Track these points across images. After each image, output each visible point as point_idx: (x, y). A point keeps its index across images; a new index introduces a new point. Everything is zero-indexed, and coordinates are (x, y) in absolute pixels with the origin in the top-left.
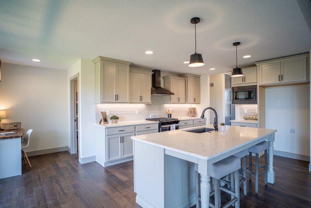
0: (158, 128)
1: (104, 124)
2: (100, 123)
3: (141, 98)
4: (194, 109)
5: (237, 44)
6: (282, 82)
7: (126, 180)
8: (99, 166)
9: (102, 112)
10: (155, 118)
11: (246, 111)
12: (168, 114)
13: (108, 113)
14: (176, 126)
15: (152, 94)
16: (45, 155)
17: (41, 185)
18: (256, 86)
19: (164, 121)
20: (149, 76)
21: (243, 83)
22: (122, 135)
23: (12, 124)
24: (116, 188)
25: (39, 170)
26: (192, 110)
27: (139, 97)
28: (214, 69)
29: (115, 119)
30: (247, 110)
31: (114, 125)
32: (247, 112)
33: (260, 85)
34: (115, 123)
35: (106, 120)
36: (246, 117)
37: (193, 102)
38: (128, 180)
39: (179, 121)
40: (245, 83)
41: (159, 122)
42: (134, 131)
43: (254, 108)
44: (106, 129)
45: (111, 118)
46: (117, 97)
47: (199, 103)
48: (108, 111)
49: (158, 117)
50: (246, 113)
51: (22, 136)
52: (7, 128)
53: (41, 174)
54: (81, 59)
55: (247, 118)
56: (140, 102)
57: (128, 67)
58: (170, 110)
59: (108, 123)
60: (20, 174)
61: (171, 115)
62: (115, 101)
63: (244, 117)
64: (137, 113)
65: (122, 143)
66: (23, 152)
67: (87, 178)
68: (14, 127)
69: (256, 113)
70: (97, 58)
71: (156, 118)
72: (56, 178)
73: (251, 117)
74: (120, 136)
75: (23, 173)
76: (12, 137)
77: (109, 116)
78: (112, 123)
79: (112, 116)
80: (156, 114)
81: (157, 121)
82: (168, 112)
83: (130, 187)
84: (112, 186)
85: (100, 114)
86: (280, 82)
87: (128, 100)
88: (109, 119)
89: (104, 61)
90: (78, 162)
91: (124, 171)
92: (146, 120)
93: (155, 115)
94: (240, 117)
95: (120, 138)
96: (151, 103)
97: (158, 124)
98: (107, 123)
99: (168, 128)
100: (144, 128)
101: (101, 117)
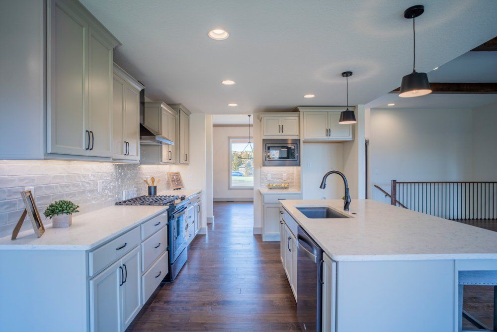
1: (40, 235)
3: (128, 148)
4: (177, 174)
5: (347, 74)
6: (330, 137)
11: (269, 177)
12: (150, 187)
18: (299, 140)
20: (136, 94)
21: (280, 134)
22: (123, 261)
26: (175, 177)
27: (124, 144)
28: (236, 105)
30: (272, 175)
32: (271, 178)
33: (304, 140)
40: (283, 134)
41: (168, 207)
44: (90, 255)
57: (111, 54)
61: (155, 188)
63: (269, 185)
65: (123, 285)
69: (284, 179)
74: (118, 264)
86: (327, 137)
95: (118, 271)
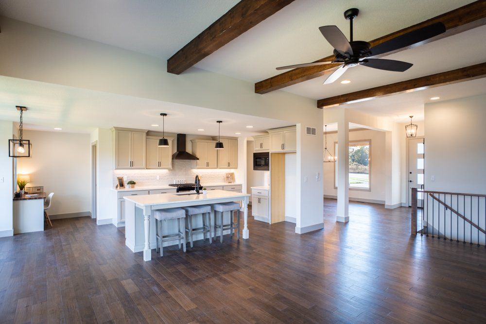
2: (116, 187)
3: (160, 164)
4: (232, 175)
6: (284, 150)
8: (113, 227)
9: (118, 178)
10: (179, 183)
15: (173, 159)
16: (66, 219)
17: (59, 236)
18: (268, 153)
19: (183, 187)
21: (261, 149)
23: (35, 187)
25: (59, 228)
26: (229, 176)
27: (157, 163)
29: (132, 184)
34: (132, 188)
35: (122, 185)
37: (227, 167)
41: (176, 188)
44: (119, 193)
45: (128, 184)
46: (132, 164)
47: (237, 168)
48: (125, 177)
49: (184, 183)
51: (44, 198)
52: (31, 191)
53: (60, 231)
54: (98, 129)
56: (158, 167)
57: (145, 135)
59: (125, 187)
60: (43, 230)
62: (131, 168)
64: (158, 178)
66: (45, 213)
70: (112, 128)
71: (182, 183)
75: (45, 230)
76: (36, 198)
77: (126, 181)
78: (129, 187)
79: (129, 181)
80: (182, 180)
86: (282, 150)
87: (144, 166)
88: (125, 184)
89: (119, 131)
90: (96, 224)
92: (169, 185)
96: (172, 169)
97: (176, 190)
98: (123, 188)
101: (117, 183)
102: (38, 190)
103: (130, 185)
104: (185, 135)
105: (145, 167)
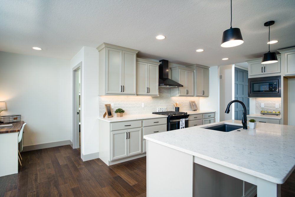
0: (166, 123)
1: (108, 118)
2: (104, 116)
3: (148, 90)
7: (134, 184)
8: (102, 164)
9: (106, 105)
12: (176, 108)
13: (113, 105)
14: (185, 121)
15: (159, 85)
18: (280, 76)
19: (173, 115)
20: (156, 67)
21: (263, 73)
22: (129, 131)
23: (12, 116)
24: (123, 195)
25: (38, 168)
27: (146, 89)
29: (120, 112)
30: (264, 104)
31: (120, 119)
33: (284, 76)
34: (120, 117)
35: (110, 114)
36: (263, 111)
37: (202, 95)
38: (136, 184)
39: (189, 115)
40: (265, 73)
41: (167, 116)
42: (141, 126)
43: (274, 102)
44: (111, 124)
45: (116, 112)
46: (123, 89)
47: (208, 96)
48: (113, 104)
49: (165, 111)
50: (263, 107)
53: (38, 173)
54: (84, 47)
55: (264, 113)
56: (147, 94)
57: (135, 56)
58: (178, 103)
59: (113, 117)
60: (16, 171)
61: (178, 108)
62: (121, 93)
63: (261, 112)
64: (143, 106)
65: (128, 140)
67: (89, 180)
68: (13, 119)
69: (276, 107)
70: (101, 45)
71: (163, 111)
72: (54, 179)
73: (270, 112)
74: (126, 131)
75: (19, 172)
77: (114, 108)
78: (117, 117)
79: (117, 109)
81: (165, 115)
82: (175, 105)
83: (139, 194)
84: (118, 193)
85: (104, 106)
88: (113, 113)
89: (109, 49)
90: (80, 158)
91: (131, 172)
92: (153, 113)
93: (162, 108)
94: (256, 111)
95: (126, 134)
96: (158, 96)
97: (166, 118)
98: (111, 117)
99: (177, 123)
100: (152, 123)
101: (105, 110)
102: (15, 119)
103: (119, 113)
104: (168, 61)
105: (135, 93)
